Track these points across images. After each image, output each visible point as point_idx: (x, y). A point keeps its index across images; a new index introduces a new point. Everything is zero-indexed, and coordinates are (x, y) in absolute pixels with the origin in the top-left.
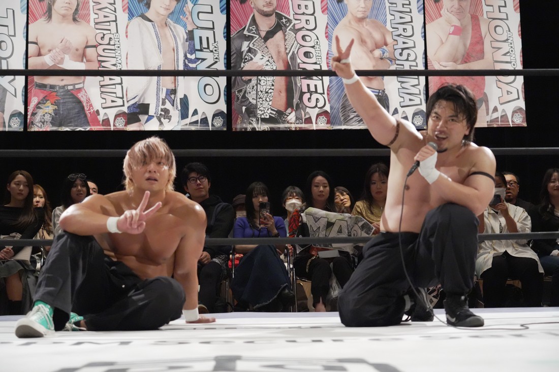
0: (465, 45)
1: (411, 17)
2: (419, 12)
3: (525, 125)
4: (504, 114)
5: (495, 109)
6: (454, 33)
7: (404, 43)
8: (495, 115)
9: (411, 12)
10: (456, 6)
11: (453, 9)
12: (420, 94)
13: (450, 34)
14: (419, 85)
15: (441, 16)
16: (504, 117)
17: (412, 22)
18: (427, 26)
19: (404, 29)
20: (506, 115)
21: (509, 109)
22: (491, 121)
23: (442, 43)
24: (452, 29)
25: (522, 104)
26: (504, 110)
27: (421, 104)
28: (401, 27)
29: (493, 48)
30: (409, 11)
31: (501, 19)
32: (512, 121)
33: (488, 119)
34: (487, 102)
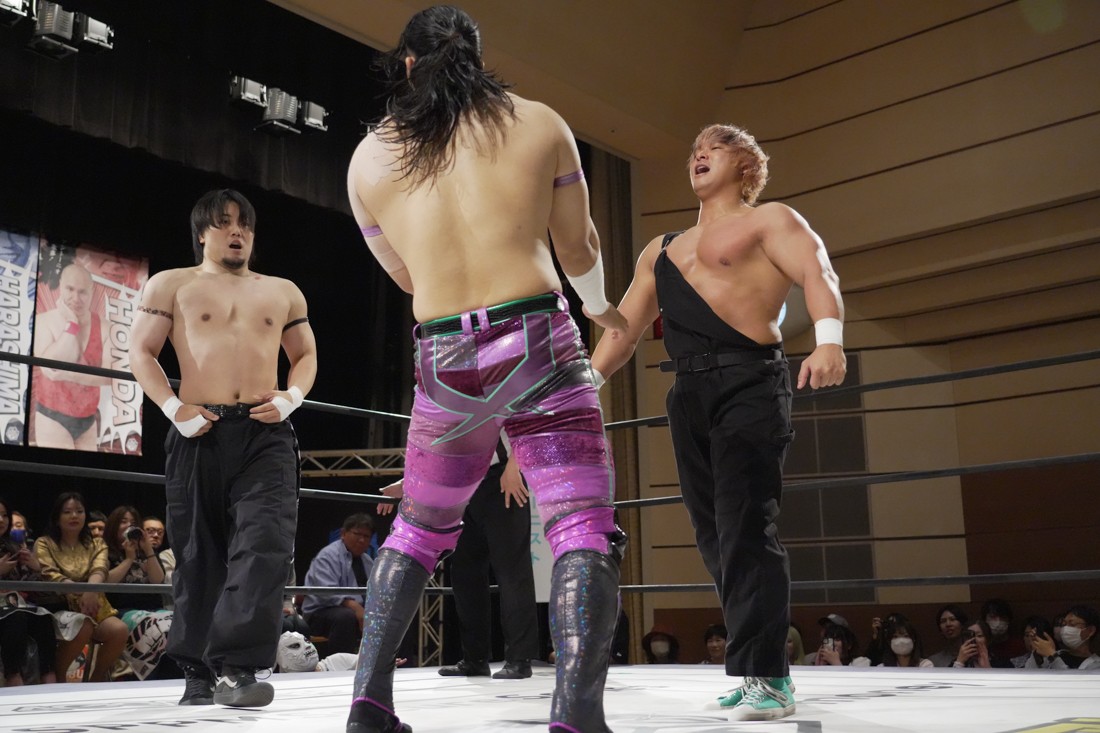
0: (81, 348)
1: (19, 302)
2: (30, 296)
3: (140, 454)
4: (117, 438)
5: (108, 431)
6: (69, 331)
7: (6, 332)
8: (107, 438)
9: (18, 295)
10: (75, 298)
11: (71, 301)
12: (19, 400)
13: (64, 331)
14: (19, 388)
15: (56, 307)
16: (117, 441)
17: (19, 307)
18: (37, 317)
19: (8, 315)
20: (119, 439)
21: (123, 433)
22: (103, 445)
23: (54, 341)
24: (68, 325)
25: (138, 428)
26: (117, 434)
27: (18, 413)
28: (5, 311)
29: (114, 357)
30: (16, 292)
31: (126, 325)
32: (126, 448)
33: (99, 441)
34: (99, 421)
